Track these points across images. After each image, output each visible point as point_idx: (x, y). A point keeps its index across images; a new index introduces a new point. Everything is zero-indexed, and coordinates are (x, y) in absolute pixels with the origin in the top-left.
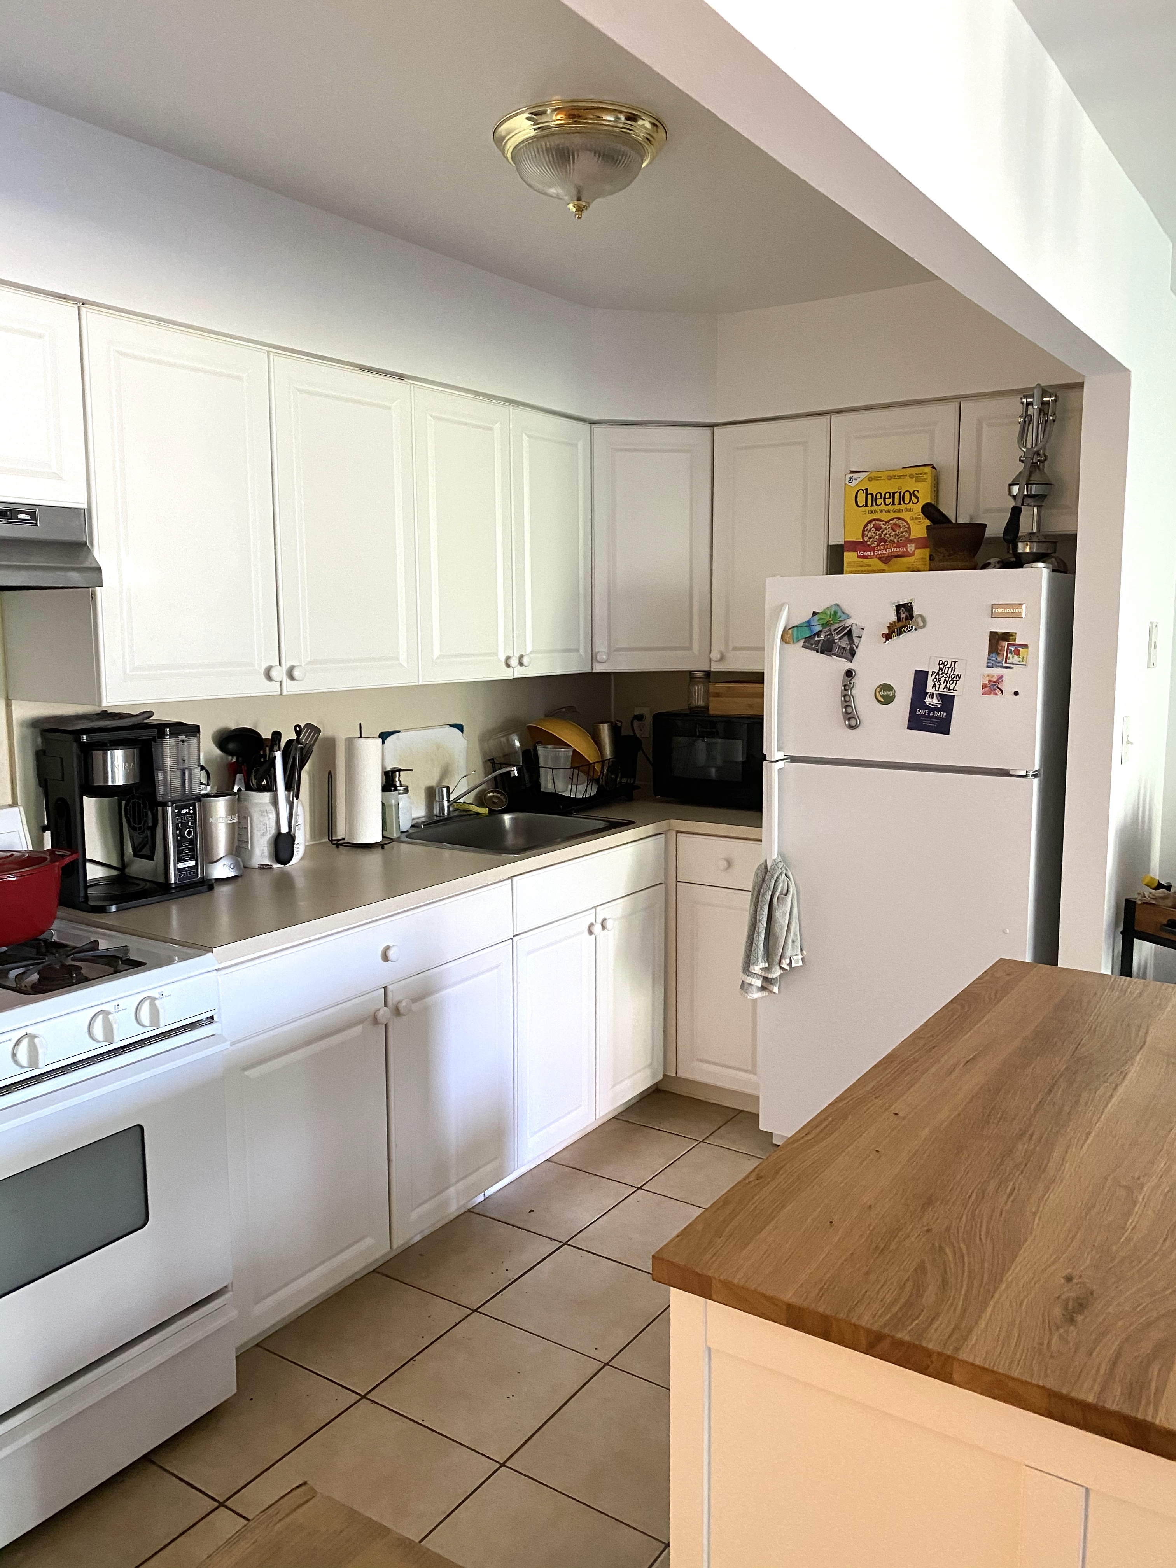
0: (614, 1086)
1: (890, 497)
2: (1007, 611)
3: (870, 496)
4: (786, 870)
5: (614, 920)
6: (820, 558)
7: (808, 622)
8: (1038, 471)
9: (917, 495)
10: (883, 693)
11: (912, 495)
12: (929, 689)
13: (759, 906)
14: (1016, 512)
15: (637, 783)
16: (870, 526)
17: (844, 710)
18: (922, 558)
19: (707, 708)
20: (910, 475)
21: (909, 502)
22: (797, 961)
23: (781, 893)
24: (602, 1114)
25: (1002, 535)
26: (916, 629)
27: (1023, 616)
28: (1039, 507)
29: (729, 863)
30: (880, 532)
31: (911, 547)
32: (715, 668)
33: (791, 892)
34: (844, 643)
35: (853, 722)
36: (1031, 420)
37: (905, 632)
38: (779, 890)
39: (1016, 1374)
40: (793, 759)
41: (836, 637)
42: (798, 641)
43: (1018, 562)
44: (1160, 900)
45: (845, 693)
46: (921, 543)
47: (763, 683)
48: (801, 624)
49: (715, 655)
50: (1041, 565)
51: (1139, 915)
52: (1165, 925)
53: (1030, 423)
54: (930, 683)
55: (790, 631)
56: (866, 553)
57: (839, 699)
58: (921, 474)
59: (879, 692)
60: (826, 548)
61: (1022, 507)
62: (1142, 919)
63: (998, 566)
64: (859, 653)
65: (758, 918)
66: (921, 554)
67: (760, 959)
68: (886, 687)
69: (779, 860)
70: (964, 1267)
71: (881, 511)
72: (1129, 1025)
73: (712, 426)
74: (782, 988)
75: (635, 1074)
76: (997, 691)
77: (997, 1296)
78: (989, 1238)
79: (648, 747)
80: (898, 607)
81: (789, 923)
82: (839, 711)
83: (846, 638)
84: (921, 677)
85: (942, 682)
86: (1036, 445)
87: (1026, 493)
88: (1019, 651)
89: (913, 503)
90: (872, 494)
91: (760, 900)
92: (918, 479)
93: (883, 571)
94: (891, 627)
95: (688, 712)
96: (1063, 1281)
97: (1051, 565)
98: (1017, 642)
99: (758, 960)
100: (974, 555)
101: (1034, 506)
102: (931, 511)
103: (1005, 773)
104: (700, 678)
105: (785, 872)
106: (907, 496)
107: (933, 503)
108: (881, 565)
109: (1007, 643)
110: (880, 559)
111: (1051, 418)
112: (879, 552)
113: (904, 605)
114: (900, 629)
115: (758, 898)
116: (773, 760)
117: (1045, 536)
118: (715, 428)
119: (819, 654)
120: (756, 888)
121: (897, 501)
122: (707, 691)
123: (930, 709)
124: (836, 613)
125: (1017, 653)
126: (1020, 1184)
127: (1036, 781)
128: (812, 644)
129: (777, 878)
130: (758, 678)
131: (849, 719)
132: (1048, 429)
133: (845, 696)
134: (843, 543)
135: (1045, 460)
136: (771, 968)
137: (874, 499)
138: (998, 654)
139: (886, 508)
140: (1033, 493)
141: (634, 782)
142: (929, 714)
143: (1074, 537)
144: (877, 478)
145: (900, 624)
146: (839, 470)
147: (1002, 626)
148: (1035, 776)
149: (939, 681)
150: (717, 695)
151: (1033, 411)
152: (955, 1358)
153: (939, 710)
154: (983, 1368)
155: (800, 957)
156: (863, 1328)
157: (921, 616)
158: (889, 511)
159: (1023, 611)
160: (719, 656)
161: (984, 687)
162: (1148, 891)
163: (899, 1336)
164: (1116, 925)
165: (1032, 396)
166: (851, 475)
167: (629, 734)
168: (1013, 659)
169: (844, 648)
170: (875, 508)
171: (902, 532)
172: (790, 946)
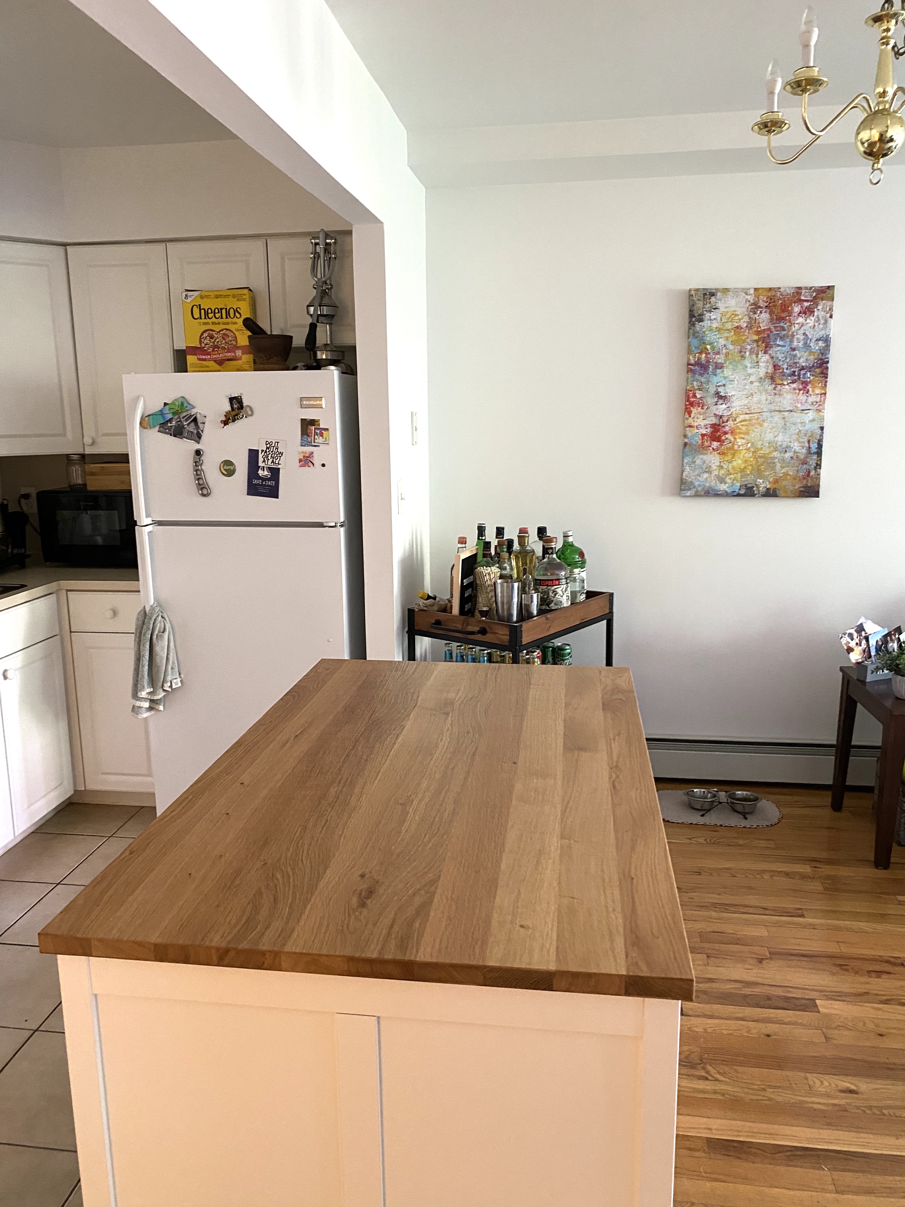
0: (29, 807)
1: (219, 312)
2: (312, 402)
3: (203, 311)
4: (162, 612)
5: (15, 670)
6: (169, 359)
7: (161, 411)
8: (327, 296)
9: (240, 311)
10: (226, 467)
11: (236, 311)
12: (261, 464)
13: (142, 644)
14: (313, 327)
15: (28, 553)
16: (205, 335)
17: (197, 482)
18: (248, 362)
19: (85, 485)
20: (233, 295)
21: (234, 317)
22: (176, 684)
23: (159, 632)
24: (21, 831)
25: (304, 346)
26: (246, 417)
27: (324, 406)
28: (330, 324)
29: (115, 613)
30: (213, 340)
31: (239, 353)
32: (88, 451)
33: (167, 630)
34: (192, 428)
35: (205, 492)
36: (319, 256)
37: (238, 419)
38: (157, 629)
39: (324, 952)
40: (160, 523)
41: (185, 424)
42: (155, 426)
43: (318, 365)
44: (430, 607)
45: (197, 468)
46: (245, 350)
47: (128, 463)
48: (156, 412)
49: (88, 440)
50: (333, 368)
51: (417, 619)
52: (433, 624)
53: (318, 259)
54: (261, 459)
55: (147, 418)
56: (204, 357)
57: (191, 473)
58: (241, 295)
59: (223, 467)
60: (172, 353)
61: (318, 324)
62: (421, 622)
63: (303, 368)
64: (205, 436)
65: (142, 654)
66: (247, 358)
67: (146, 685)
68: (228, 463)
69: (155, 605)
70: (290, 884)
71: (213, 323)
72: (407, 694)
73: (65, 245)
74: (166, 706)
75: (49, 793)
76: (310, 464)
77: (313, 900)
78: (308, 861)
79: (35, 520)
80: (231, 400)
81: (168, 654)
82: (193, 483)
83: (193, 424)
84: (253, 455)
85: (269, 458)
86: (324, 276)
87: (319, 313)
88: (323, 433)
89: (237, 317)
90: (204, 309)
91: (142, 639)
92: (240, 298)
93: (219, 371)
94: (227, 415)
95: (69, 489)
96: (359, 878)
97: (340, 368)
98: (321, 426)
99: (144, 687)
100: (286, 360)
101: (327, 323)
102: (250, 324)
103: (321, 525)
104: (76, 460)
105: (161, 614)
106: (232, 311)
107: (252, 318)
108: (217, 367)
109: (313, 427)
110: (215, 361)
111: (333, 256)
112: (214, 356)
113: (235, 398)
114: (234, 416)
115: (140, 638)
116: (143, 525)
117: (335, 347)
118: (68, 247)
119: (172, 437)
120: (138, 630)
121: (224, 316)
122: (84, 471)
123: (263, 479)
124: (182, 404)
125: (322, 435)
126: (331, 818)
127: (342, 530)
128: (166, 429)
129: (155, 620)
130: (124, 459)
131: (202, 489)
132: (331, 263)
133: (196, 471)
134: (184, 348)
135: (332, 288)
136: (156, 692)
137: (207, 314)
138: (308, 436)
139: (216, 321)
140: (325, 313)
141: (25, 552)
142: (262, 483)
143: (354, 348)
144: (208, 297)
145: (234, 413)
146: (177, 289)
147: (310, 414)
148: (341, 526)
149: (267, 457)
150: (93, 474)
151: (320, 249)
152: (281, 952)
153: (269, 480)
154: (301, 954)
155: (179, 680)
156: (213, 948)
157: (248, 406)
158: (219, 323)
159: (323, 402)
160: (90, 441)
161: (300, 461)
162: (422, 602)
163: (240, 947)
164: (404, 628)
165: (318, 238)
166: (187, 293)
167: (16, 510)
168: (320, 440)
169: (192, 432)
170: (208, 320)
171: (231, 341)
172: (170, 672)
